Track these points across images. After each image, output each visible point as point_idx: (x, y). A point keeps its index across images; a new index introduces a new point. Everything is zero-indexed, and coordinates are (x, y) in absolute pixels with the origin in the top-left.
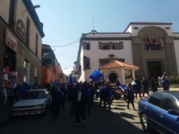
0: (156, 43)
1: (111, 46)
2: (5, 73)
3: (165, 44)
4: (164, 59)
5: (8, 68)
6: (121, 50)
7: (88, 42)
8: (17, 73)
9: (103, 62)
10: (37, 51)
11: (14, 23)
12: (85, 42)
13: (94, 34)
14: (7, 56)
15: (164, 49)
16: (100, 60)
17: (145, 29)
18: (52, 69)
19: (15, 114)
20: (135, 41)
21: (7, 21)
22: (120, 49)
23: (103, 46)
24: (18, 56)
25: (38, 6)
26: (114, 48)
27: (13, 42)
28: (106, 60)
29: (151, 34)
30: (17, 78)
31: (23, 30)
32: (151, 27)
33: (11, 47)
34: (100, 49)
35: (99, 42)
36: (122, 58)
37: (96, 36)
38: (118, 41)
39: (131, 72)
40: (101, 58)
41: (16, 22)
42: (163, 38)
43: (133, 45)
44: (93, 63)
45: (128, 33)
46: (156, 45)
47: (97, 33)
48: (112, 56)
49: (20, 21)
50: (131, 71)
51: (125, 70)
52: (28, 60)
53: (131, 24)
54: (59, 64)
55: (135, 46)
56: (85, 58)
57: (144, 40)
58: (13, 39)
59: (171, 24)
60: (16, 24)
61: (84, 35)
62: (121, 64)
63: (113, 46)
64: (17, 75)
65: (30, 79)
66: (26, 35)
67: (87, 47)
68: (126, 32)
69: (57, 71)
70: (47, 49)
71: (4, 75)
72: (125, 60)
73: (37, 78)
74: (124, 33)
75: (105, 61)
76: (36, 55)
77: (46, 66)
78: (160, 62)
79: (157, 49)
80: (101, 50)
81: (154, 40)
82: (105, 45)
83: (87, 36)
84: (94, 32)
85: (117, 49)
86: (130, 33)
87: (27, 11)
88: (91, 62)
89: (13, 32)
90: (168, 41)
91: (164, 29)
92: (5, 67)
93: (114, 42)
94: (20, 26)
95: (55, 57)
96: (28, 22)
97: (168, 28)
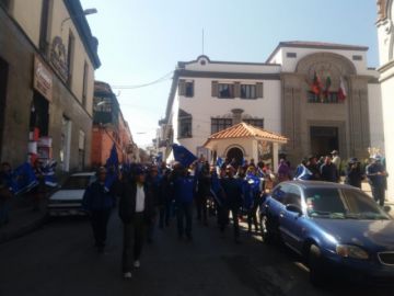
0: (331, 89)
1: (237, 91)
2: (33, 141)
3: (350, 90)
4: (344, 123)
5: (37, 130)
6: (259, 100)
7: (189, 80)
8: (50, 141)
9: (220, 124)
10: (84, 97)
11: (47, 44)
12: (185, 80)
13: (203, 63)
14: (33, 110)
15: (346, 101)
16: (212, 119)
17: (310, 56)
18: (111, 133)
19: (53, 214)
20: (287, 83)
21: (36, 43)
22: (255, 98)
23: (221, 89)
24: (52, 109)
25: (93, 11)
26: (243, 96)
27: (45, 82)
28: (225, 120)
29: (323, 70)
30: (51, 150)
31: (62, 58)
32: (323, 54)
33: (41, 92)
34: (213, 95)
35: (213, 82)
36: (260, 117)
37: (208, 68)
38: (252, 82)
39: (272, 148)
40: (215, 116)
41: (51, 42)
42: (346, 79)
43: (284, 90)
44: (199, 126)
45: (275, 65)
46: (332, 93)
47: (210, 62)
48: (238, 112)
49: (58, 40)
50: (271, 145)
51: (259, 142)
52: (70, 115)
53: (282, 44)
54: (125, 124)
55: (287, 93)
56: (182, 114)
57: (307, 81)
58: (45, 77)
59: (366, 49)
60: (50, 47)
61: (181, 64)
62: (252, 130)
63: (242, 91)
64: (50, 145)
65: (72, 154)
66: (66, 66)
67: (188, 91)
68: (272, 62)
69: (121, 137)
70: (103, 92)
71: (30, 144)
72: (265, 123)
73: (84, 151)
74: (267, 64)
75: (222, 122)
76: (83, 105)
77: (100, 128)
78: (337, 129)
79: (332, 101)
80: (216, 99)
81: (329, 82)
82: (226, 88)
83: (188, 67)
84: (203, 59)
85: (250, 98)
86: (279, 65)
87: (70, 20)
88: (194, 124)
89: (46, 63)
90: (356, 85)
91: (350, 58)
92: (32, 130)
93: (244, 82)
94: (57, 50)
95: (119, 110)
96: (71, 38)
97: (358, 58)
